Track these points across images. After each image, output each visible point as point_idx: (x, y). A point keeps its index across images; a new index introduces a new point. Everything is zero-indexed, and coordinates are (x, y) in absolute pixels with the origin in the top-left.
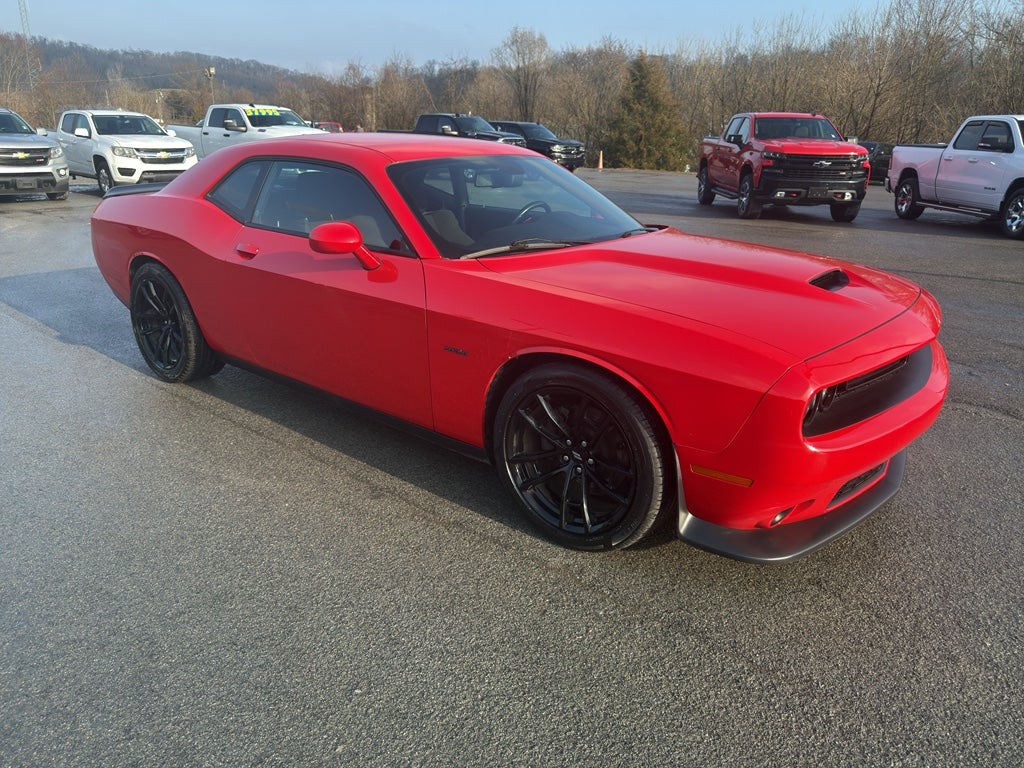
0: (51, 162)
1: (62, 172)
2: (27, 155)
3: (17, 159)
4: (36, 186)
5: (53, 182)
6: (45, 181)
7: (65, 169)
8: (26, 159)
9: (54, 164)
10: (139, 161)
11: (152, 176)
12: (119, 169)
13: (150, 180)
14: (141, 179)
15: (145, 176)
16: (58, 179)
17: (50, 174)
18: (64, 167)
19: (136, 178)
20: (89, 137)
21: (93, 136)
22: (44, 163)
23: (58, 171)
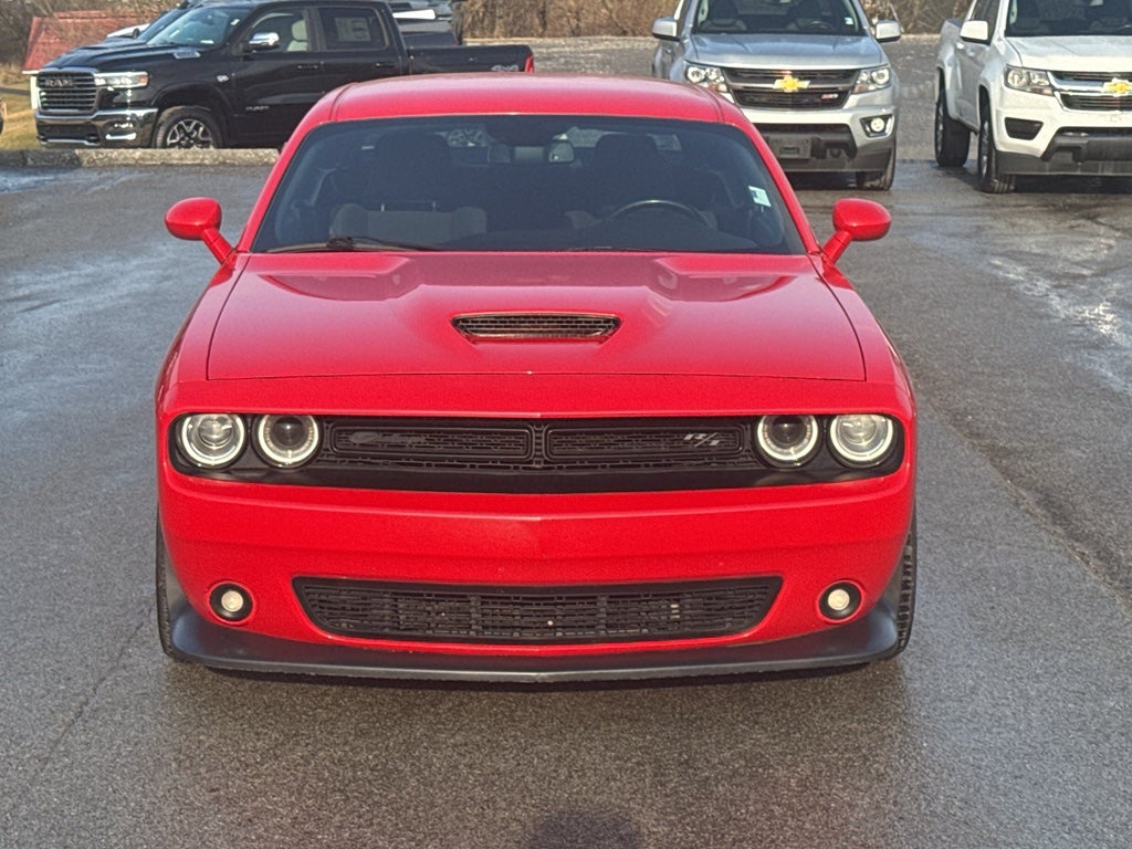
0: (852, 100)
1: (877, 125)
2: (805, 84)
3: (781, 94)
4: (808, 156)
5: (850, 148)
6: (830, 145)
7: (885, 118)
8: (802, 92)
9: (859, 106)
10: (1055, 102)
11: (1082, 140)
12: (1008, 120)
13: (1074, 149)
14: (1053, 148)
15: (1062, 141)
16: (860, 138)
17: (842, 128)
18: (884, 112)
19: (1040, 144)
20: (988, 42)
21: (995, 41)
22: (837, 104)
23: (867, 121)
